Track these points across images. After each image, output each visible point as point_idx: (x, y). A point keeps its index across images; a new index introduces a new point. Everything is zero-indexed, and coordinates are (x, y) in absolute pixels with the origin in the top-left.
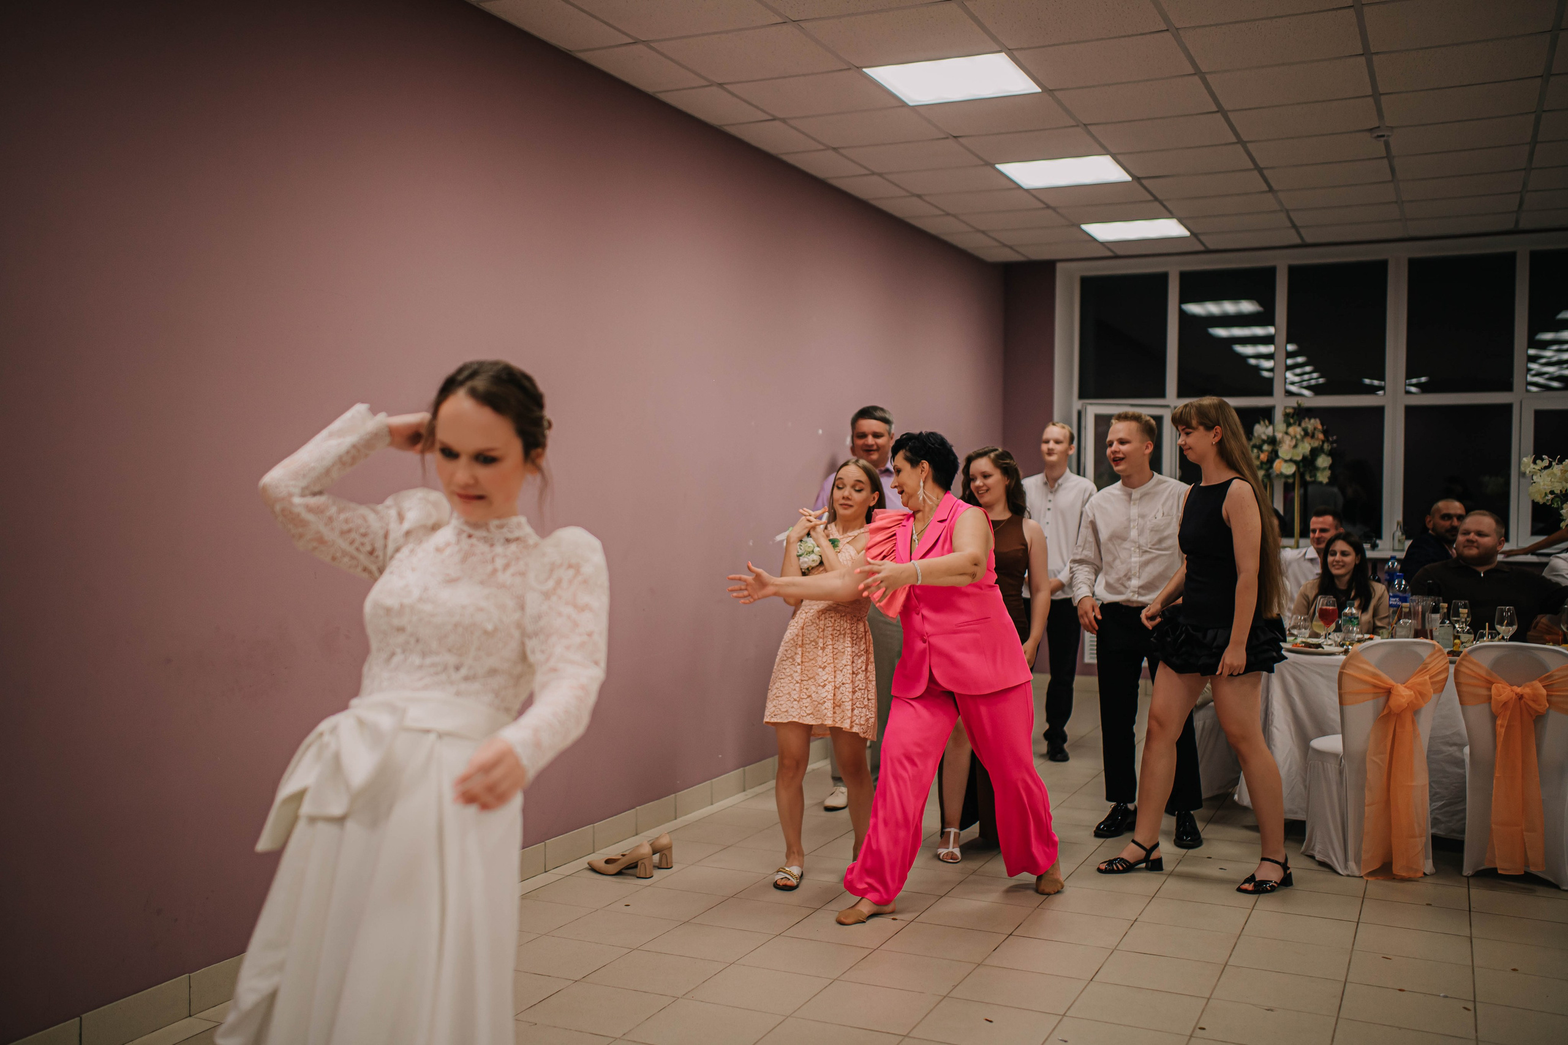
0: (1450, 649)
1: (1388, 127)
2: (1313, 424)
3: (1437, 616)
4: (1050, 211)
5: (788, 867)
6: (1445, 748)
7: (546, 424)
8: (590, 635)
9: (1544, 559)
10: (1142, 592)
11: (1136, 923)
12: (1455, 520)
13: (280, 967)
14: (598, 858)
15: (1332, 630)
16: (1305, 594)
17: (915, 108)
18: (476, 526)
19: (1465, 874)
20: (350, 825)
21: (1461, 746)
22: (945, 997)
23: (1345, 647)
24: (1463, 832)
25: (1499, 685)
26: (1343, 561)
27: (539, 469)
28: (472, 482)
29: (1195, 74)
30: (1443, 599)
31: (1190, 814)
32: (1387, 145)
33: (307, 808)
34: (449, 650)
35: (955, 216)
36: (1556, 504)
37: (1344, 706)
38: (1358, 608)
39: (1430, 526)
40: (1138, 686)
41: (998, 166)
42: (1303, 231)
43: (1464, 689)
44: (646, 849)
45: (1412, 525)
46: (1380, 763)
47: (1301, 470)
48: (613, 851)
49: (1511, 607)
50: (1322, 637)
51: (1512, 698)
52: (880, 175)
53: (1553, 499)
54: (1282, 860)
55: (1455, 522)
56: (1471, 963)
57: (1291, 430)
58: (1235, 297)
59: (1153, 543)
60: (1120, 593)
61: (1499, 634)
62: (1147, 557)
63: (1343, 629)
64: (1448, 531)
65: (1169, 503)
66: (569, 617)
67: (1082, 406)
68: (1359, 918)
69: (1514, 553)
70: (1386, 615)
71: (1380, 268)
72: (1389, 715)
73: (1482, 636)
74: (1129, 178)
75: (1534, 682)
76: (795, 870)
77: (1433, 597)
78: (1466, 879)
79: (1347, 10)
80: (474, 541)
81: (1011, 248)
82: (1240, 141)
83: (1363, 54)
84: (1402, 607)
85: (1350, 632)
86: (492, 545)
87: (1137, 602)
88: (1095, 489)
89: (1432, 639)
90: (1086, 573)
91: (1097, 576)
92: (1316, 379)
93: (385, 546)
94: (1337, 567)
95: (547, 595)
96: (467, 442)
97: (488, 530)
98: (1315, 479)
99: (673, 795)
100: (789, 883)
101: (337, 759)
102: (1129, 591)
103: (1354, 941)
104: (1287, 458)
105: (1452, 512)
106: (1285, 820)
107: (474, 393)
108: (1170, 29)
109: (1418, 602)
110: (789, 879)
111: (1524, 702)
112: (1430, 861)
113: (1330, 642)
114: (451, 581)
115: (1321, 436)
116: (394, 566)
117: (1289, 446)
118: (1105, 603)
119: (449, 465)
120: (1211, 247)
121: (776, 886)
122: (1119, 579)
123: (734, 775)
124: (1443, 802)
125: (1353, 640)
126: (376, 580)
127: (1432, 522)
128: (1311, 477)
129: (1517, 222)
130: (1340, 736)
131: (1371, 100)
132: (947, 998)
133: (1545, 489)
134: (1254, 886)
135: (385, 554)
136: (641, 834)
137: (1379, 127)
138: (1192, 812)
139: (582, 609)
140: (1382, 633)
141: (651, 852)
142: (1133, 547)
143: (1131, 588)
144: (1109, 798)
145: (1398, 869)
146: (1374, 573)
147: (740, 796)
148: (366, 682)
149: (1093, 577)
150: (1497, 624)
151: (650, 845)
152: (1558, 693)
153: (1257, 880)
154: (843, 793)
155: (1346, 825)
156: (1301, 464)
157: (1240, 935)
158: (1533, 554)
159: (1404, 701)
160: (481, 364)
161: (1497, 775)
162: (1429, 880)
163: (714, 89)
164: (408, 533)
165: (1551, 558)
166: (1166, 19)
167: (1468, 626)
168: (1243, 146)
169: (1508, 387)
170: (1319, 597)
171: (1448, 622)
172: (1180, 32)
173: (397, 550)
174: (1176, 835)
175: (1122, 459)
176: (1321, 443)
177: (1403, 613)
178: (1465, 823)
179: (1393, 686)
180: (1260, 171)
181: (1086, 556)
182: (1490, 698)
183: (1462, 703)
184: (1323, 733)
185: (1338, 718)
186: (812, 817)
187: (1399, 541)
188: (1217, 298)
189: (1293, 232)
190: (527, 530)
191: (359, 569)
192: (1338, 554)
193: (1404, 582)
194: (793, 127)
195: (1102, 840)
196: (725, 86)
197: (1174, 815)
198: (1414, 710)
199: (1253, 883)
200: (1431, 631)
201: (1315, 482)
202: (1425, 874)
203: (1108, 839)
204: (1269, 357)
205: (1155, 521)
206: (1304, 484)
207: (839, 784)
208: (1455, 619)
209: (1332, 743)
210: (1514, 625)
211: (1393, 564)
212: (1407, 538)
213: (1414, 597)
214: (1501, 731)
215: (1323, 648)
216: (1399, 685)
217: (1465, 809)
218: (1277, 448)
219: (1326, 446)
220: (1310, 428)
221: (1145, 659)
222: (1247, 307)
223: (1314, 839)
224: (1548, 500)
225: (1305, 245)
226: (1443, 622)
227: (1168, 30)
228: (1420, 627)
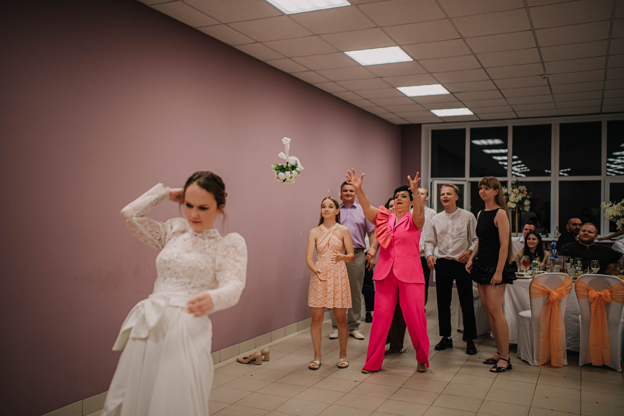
0: (574, 277)
1: (548, 74)
2: (523, 188)
3: (569, 264)
4: (418, 105)
5: (315, 361)
6: (572, 316)
7: (225, 195)
8: (240, 271)
9: (613, 242)
10: (453, 254)
11: (450, 383)
12: (578, 226)
13: (123, 395)
14: (240, 357)
15: (528, 269)
16: (518, 255)
17: (365, 67)
18: (198, 232)
19: (580, 365)
20: (149, 341)
21: (578, 315)
22: (374, 411)
23: (533, 276)
24: (579, 349)
25: (592, 291)
26: (533, 242)
27: (222, 212)
28: (197, 216)
29: (472, 54)
30: (571, 257)
31: (472, 341)
32: (548, 81)
33: (132, 335)
34: (187, 277)
35: (381, 107)
36: (614, 220)
37: (532, 299)
38: (539, 260)
39: (568, 228)
40: (451, 291)
41: (398, 88)
42: (517, 113)
43: (579, 292)
44: (259, 354)
45: (562, 228)
46: (546, 321)
47: (518, 206)
48: (247, 354)
49: (597, 261)
50: (524, 272)
51: (597, 296)
52: (352, 91)
53: (613, 218)
54: (508, 359)
55: (578, 227)
56: (580, 400)
57: (514, 190)
58: (493, 138)
59: (457, 235)
60: (445, 254)
61: (593, 271)
62: (455, 240)
63: (532, 269)
64: (575, 230)
65: (463, 219)
66: (232, 264)
67: (432, 180)
68: (537, 382)
69: (602, 239)
70: (550, 263)
71: (548, 127)
72: (549, 302)
73: (586, 272)
74: (449, 93)
75: (605, 290)
76: (318, 362)
77: (567, 256)
78: (580, 367)
79: (529, 31)
80: (197, 237)
81: (404, 119)
82: (491, 79)
83: (536, 47)
84: (555, 260)
85: (534, 270)
86: (204, 239)
87: (451, 258)
88: (437, 213)
89: (567, 273)
90: (431, 246)
91: (435, 247)
92: (526, 169)
93: (165, 238)
94: (531, 244)
95: (224, 257)
96: (197, 202)
97: (203, 233)
98: (524, 209)
99: (270, 333)
100: (315, 367)
101: (144, 316)
102: (448, 253)
103: (535, 391)
104: (513, 201)
105: (577, 222)
106: (510, 344)
107: (199, 184)
108: (462, 38)
109: (561, 258)
110: (315, 366)
111: (602, 298)
112: (566, 360)
113: (527, 274)
114: (188, 252)
115: (526, 193)
116: (168, 245)
117: (513, 196)
118: (439, 258)
119: (190, 210)
120: (482, 119)
121: (310, 368)
122: (444, 249)
123: (294, 325)
124: (571, 337)
125: (536, 273)
126: (160, 250)
127: (569, 227)
128: (522, 209)
129: (601, 110)
130: (530, 311)
131: (540, 64)
132: (375, 412)
133: (610, 214)
134: (497, 369)
135: (165, 241)
136: (257, 348)
137: (544, 74)
138: (473, 340)
139: (237, 261)
140: (548, 270)
141: (261, 355)
142: (449, 236)
143: (449, 252)
144: (441, 335)
145: (553, 363)
146: (546, 247)
147: (297, 333)
148: (156, 288)
149: (433, 248)
150: (592, 267)
151: (261, 352)
152: (615, 294)
153: (498, 367)
154: (337, 332)
155: (533, 345)
156: (518, 204)
157: (490, 388)
158: (610, 239)
159: (555, 297)
160: (202, 173)
161: (591, 326)
162: (566, 368)
163: (287, 59)
164: (174, 233)
165: (615, 241)
166: (460, 34)
167: (581, 268)
168: (492, 81)
169: (599, 174)
170: (523, 256)
171: (573, 266)
172: (465, 39)
173: (169, 239)
174: (467, 349)
175: (448, 201)
176: (526, 195)
177: (556, 263)
178: (580, 346)
179: (551, 291)
180: (499, 90)
181: (431, 240)
182: (588, 296)
183: (578, 298)
184: (524, 309)
185: (529, 303)
186: (325, 342)
187: (557, 234)
188: (485, 138)
189: (514, 113)
190: (218, 234)
191: (155, 246)
192: (531, 239)
193: (556, 251)
194: (318, 74)
195: (437, 351)
196: (291, 58)
197: (466, 341)
198: (559, 300)
199: (496, 368)
200: (567, 270)
201: (523, 211)
202: (564, 365)
203: (440, 351)
204: (506, 161)
205: (458, 226)
206: (520, 212)
207: (335, 329)
208: (576, 265)
209: (527, 313)
210: (598, 267)
211: (554, 243)
212: (560, 233)
213: (560, 257)
214: (593, 309)
215: (524, 276)
216: (553, 291)
217: (580, 340)
218: (509, 197)
219: (528, 197)
220: (522, 189)
221: (455, 280)
222: (497, 142)
223: (520, 351)
224: (611, 219)
225: (518, 118)
226: (571, 266)
227: (461, 38)
228: (562, 268)
